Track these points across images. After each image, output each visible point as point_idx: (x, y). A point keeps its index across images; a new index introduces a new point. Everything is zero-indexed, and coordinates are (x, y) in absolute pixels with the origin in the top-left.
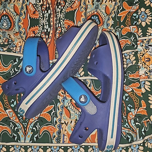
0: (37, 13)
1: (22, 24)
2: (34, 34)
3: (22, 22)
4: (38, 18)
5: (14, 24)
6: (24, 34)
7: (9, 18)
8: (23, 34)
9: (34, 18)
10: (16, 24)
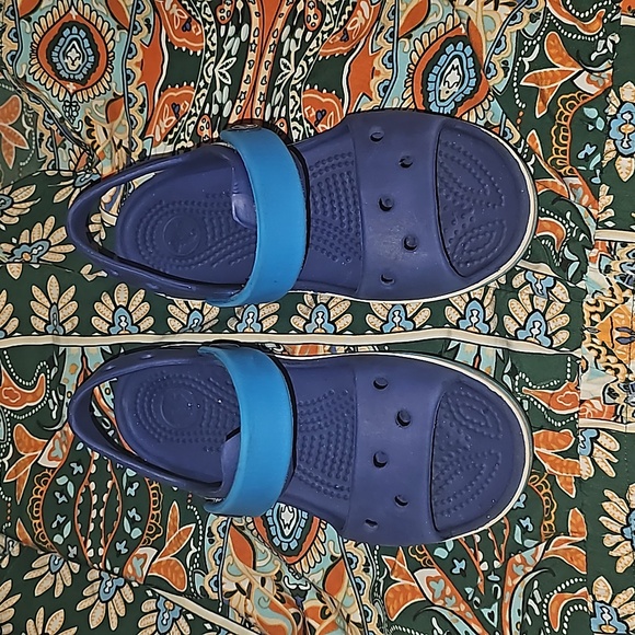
0: (197, 30)
1: (137, 64)
2: (177, 115)
3: (139, 58)
4: (199, 53)
5: (109, 63)
6: (141, 111)
7: (89, 36)
8: (137, 107)
9: (184, 49)
10: (117, 63)
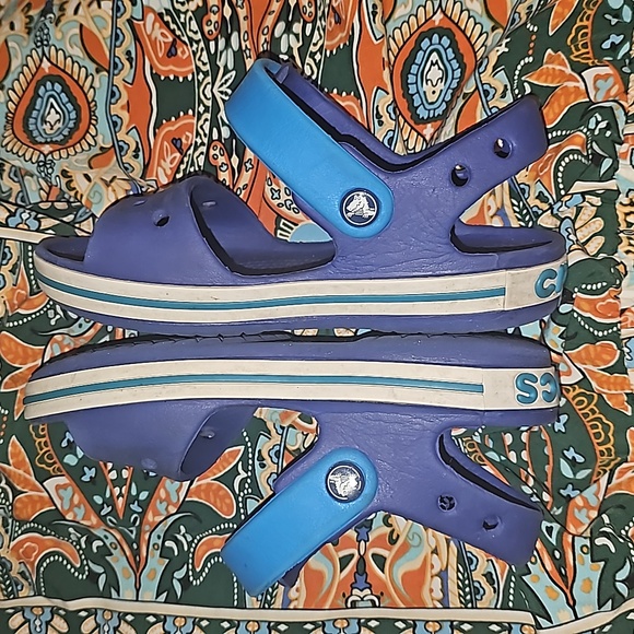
0: (183, 52)
1: (122, 108)
2: (180, 150)
3: (124, 101)
4: (190, 78)
5: (92, 113)
6: (136, 156)
7: (65, 90)
8: (130, 153)
9: (172, 77)
10: (100, 112)
